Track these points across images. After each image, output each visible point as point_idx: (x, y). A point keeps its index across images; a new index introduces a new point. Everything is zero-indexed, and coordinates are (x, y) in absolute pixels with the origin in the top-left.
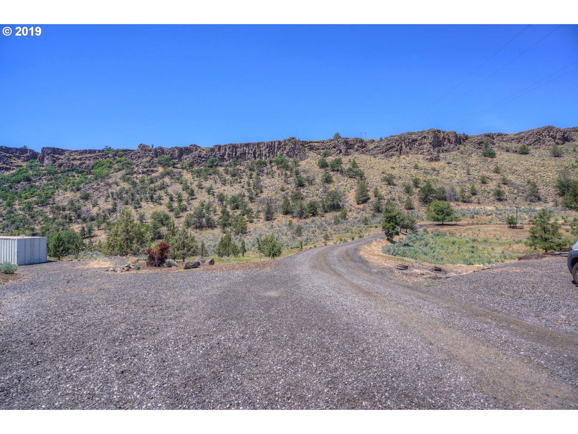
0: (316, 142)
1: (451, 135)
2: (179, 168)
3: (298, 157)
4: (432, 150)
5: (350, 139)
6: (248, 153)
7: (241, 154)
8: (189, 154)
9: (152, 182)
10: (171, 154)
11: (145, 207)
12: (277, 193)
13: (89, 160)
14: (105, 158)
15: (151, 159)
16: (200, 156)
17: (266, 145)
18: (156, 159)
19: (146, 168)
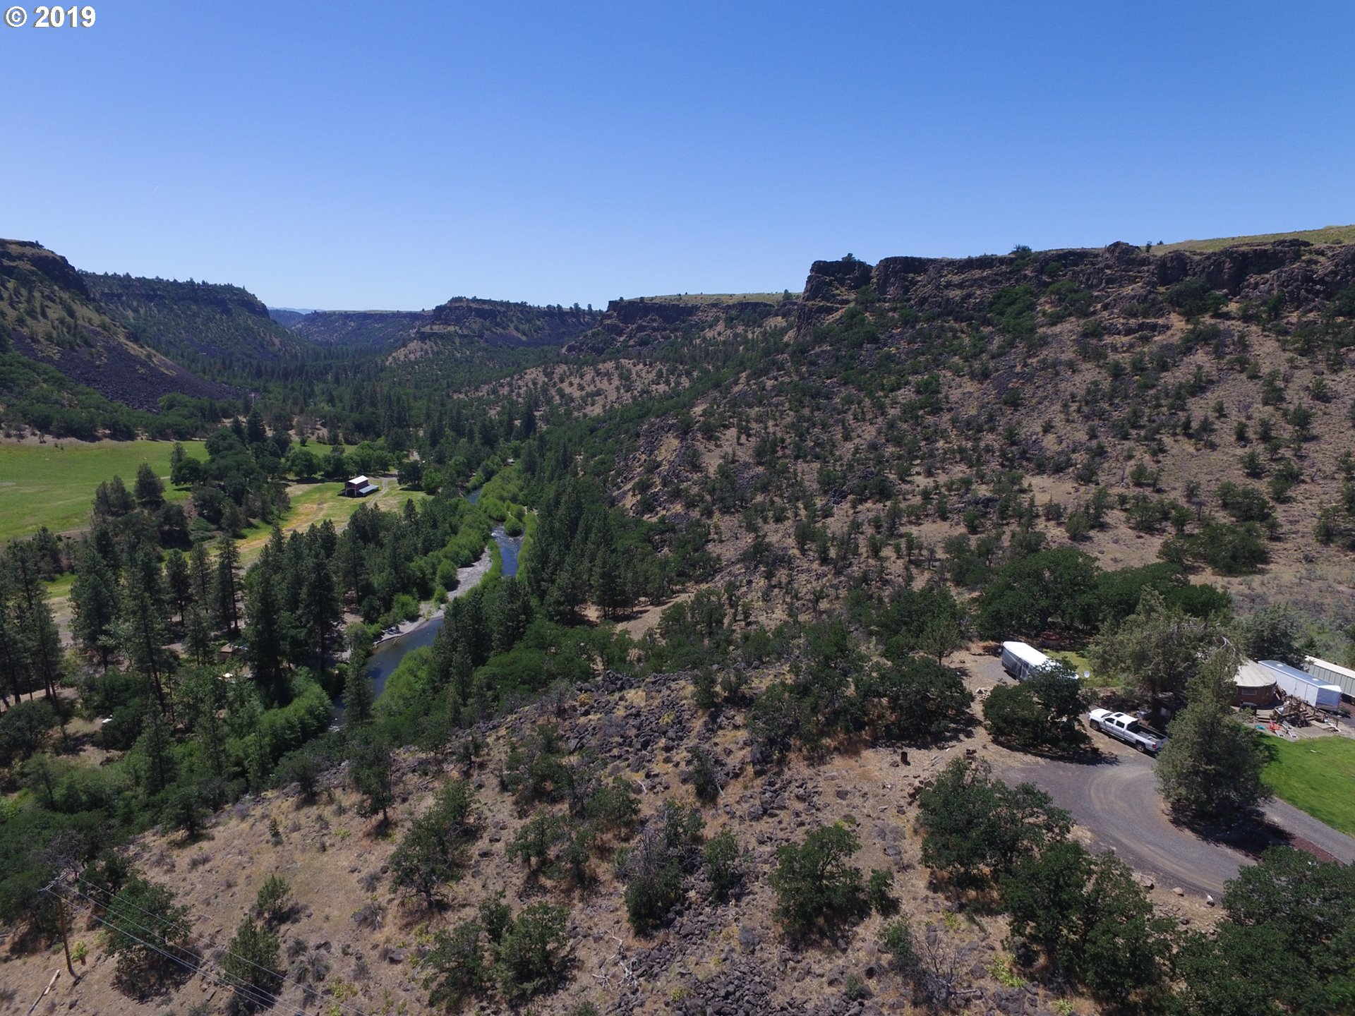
2: (1234, 319)
8: (1267, 272)
9: (1164, 367)
10: (1209, 274)
11: (1173, 452)
13: (981, 287)
14: (1018, 281)
15: (1150, 292)
16: (1308, 279)
18: (1162, 289)
19: (1135, 316)
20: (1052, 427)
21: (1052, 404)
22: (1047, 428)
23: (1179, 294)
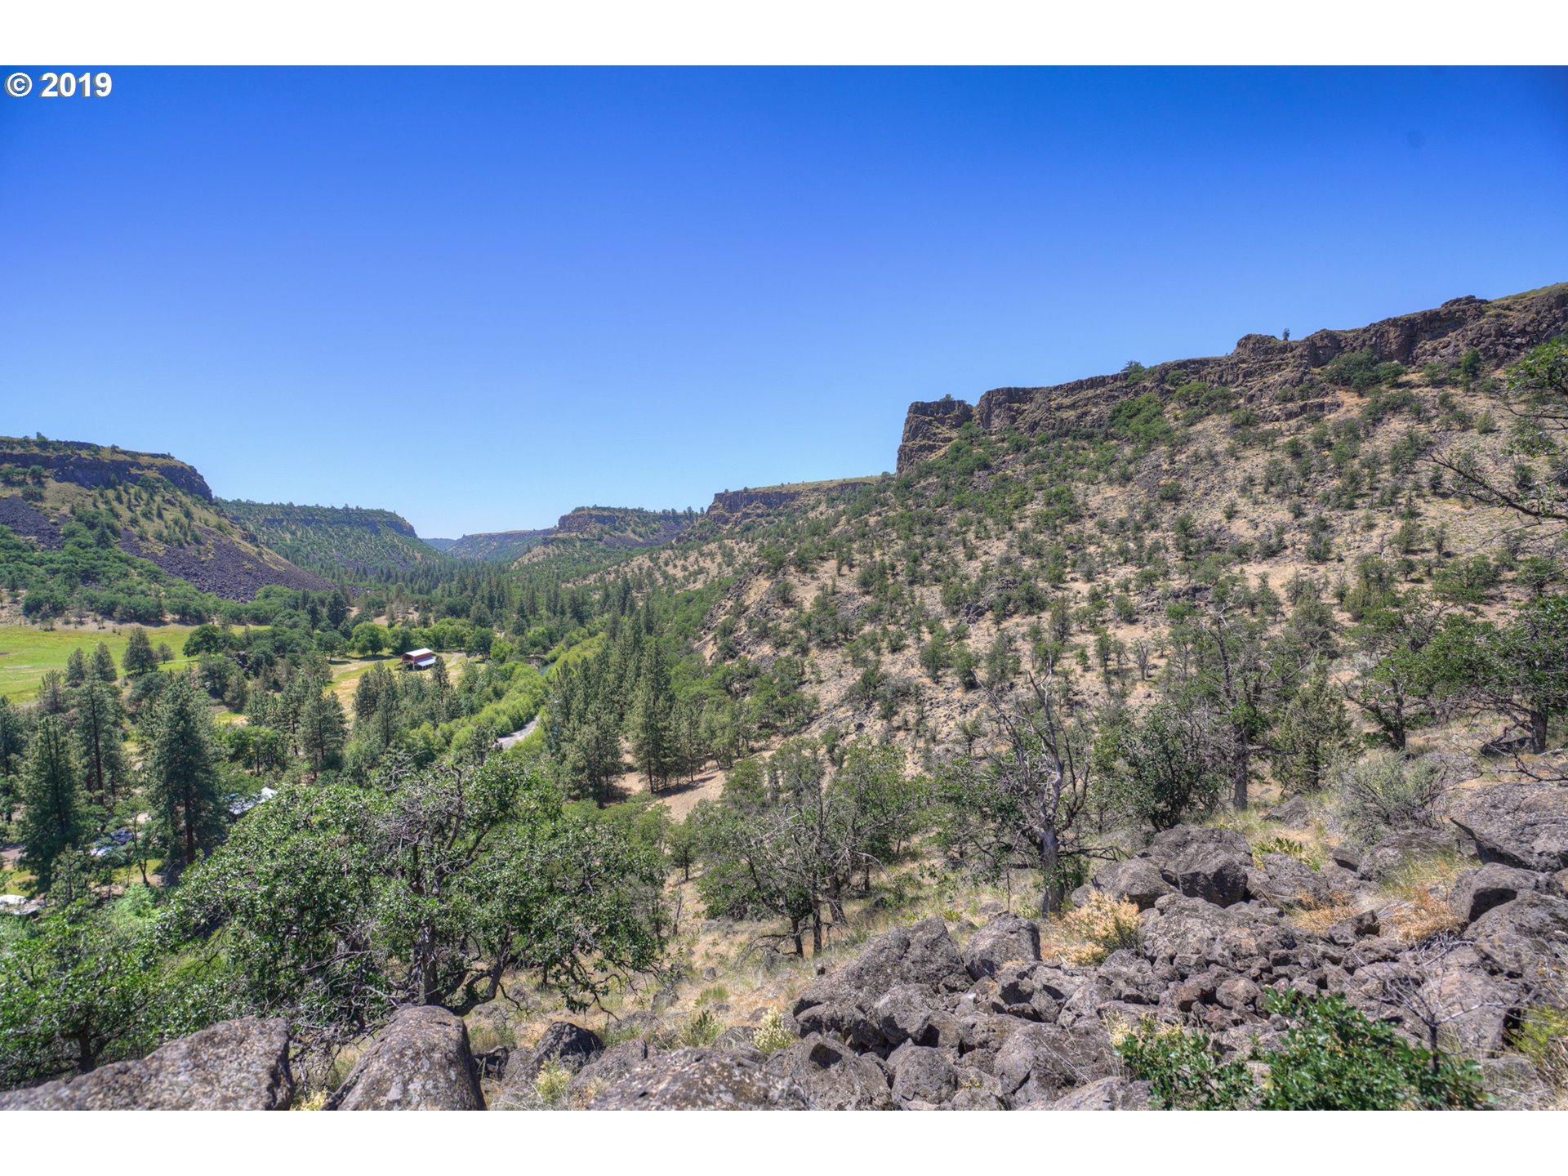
8: (1445, 336)
9: (1357, 439)
10: (1371, 346)
13: (1096, 404)
14: (1137, 394)
15: (1303, 375)
16: (1502, 333)
18: (1317, 370)
19: (1291, 400)
20: (1236, 512)
21: (1223, 492)
22: (1231, 514)
23: (1340, 373)
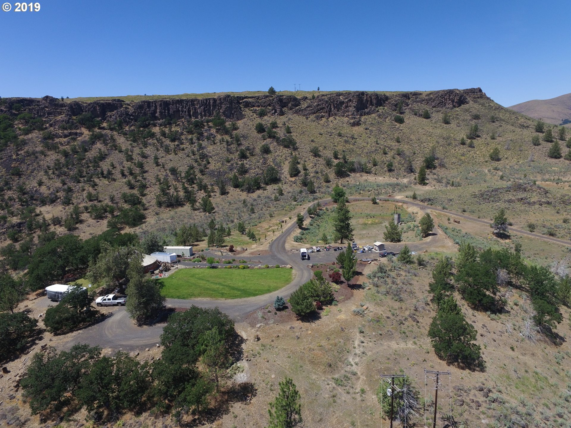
0: (251, 98)
1: (373, 97)
2: (107, 129)
3: (235, 116)
4: (355, 113)
5: (284, 97)
6: (182, 111)
7: (174, 112)
8: (113, 111)
9: (86, 151)
10: (91, 111)
11: (100, 185)
12: (223, 164)
15: (69, 119)
16: (127, 114)
17: (200, 102)
18: (74, 118)
19: (66, 129)
20: (43, 183)
21: (39, 172)
22: (40, 184)
23: (82, 119)
